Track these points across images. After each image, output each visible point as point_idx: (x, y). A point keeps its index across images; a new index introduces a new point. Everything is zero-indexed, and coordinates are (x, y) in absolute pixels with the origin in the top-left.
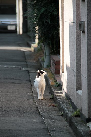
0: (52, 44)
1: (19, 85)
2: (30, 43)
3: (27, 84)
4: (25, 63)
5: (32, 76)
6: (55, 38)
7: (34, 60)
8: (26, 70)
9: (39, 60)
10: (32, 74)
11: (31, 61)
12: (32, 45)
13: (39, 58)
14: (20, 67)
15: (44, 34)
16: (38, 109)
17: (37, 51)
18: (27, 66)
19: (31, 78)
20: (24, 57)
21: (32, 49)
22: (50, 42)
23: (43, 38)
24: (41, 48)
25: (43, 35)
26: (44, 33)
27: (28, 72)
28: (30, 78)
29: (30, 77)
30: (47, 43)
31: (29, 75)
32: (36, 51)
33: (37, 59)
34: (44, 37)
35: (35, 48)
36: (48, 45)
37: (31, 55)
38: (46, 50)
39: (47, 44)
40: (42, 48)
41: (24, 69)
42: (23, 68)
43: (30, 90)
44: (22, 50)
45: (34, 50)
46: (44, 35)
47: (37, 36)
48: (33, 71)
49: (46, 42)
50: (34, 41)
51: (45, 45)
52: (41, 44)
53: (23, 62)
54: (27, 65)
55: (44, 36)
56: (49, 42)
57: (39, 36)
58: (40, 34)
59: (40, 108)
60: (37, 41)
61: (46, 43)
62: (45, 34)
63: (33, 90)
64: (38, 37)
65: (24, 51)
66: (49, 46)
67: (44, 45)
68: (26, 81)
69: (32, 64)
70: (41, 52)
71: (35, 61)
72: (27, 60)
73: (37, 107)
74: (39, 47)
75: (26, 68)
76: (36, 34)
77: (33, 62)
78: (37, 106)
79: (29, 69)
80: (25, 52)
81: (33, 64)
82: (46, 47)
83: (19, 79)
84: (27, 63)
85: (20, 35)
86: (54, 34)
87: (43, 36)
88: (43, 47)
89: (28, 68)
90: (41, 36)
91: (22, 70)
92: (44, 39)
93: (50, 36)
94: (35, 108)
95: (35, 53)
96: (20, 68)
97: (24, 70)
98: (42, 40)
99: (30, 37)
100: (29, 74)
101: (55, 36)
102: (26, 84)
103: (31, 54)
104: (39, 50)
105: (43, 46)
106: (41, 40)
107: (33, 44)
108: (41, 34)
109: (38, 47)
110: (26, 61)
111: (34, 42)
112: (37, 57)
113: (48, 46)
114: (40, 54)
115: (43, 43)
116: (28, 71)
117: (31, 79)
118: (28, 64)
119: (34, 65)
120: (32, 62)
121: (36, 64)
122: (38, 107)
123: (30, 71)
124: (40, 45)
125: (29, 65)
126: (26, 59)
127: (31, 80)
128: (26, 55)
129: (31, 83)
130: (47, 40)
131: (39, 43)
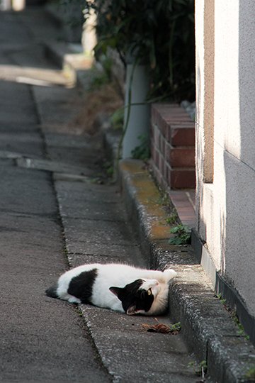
0: (157, 54)
1: (8, 234)
2: (57, 48)
3: (43, 232)
4: (36, 139)
5: (66, 194)
6: (173, 26)
7: (78, 123)
8: (40, 167)
9: (97, 125)
10: (68, 186)
11: (64, 129)
12: (69, 58)
13: (100, 115)
14: (11, 155)
15: (123, 8)
16: (94, 347)
17: (89, 83)
18: (43, 151)
19: (61, 207)
20: (33, 109)
21: (67, 76)
22: (149, 43)
23: (117, 29)
24: (109, 72)
25: (120, 14)
26: (124, 5)
27: (50, 177)
28: (58, 206)
29: (57, 201)
30: (137, 49)
31: (55, 193)
32: (87, 87)
33: (92, 122)
34: (123, 23)
35: (80, 74)
36: (143, 59)
37: (64, 102)
38: (132, 78)
39: (135, 52)
40: (115, 71)
41: (33, 166)
42: (25, 158)
43: (56, 256)
44: (21, 80)
45: (78, 83)
46: (123, 13)
47: (91, 19)
48: (69, 173)
49: (134, 44)
50: (78, 41)
51: (128, 58)
52: (108, 54)
53: (27, 131)
54: (44, 147)
55: (123, 20)
56: (144, 46)
57: (99, 19)
58: (103, 10)
59: (104, 338)
60: (90, 39)
61: (132, 51)
62: (127, 10)
63: (69, 258)
64: (95, 24)
65: (29, 86)
66: (146, 63)
67: (122, 58)
68: (41, 219)
69: (67, 144)
70: (109, 88)
71: (79, 132)
72: (44, 126)
73: (88, 336)
74: (99, 66)
75: (42, 162)
76: (85, 11)
77: (72, 132)
78: (88, 330)
79: (52, 166)
80: (35, 90)
81: (74, 143)
82: (130, 67)
83: (10, 211)
84: (43, 137)
85: (12, 12)
86: (170, 8)
87: (119, 20)
88: (118, 66)
89: (49, 159)
90: (108, 17)
91: (22, 168)
92: (121, 30)
93: (151, 16)
94: (81, 340)
95: (80, 94)
96: (14, 160)
97: (30, 169)
98: (113, 37)
99: (57, 23)
100: (53, 188)
101: (175, 17)
102: (39, 233)
103: (61, 99)
104: (98, 82)
105: (119, 61)
106: (109, 35)
107: (72, 52)
108: (110, 7)
109: (94, 66)
110: (39, 131)
111: (75, 47)
112: (90, 113)
113: (140, 64)
114: (106, 100)
115: (118, 47)
116: (46, 171)
117: (64, 207)
118: (48, 142)
119: (75, 148)
120: (67, 132)
121: (84, 144)
122: (93, 335)
123: (56, 176)
124: (103, 58)
125: (51, 147)
126: (39, 122)
127: (63, 214)
128: (38, 101)
129: (62, 227)
130: (137, 36)
131: (98, 51)
